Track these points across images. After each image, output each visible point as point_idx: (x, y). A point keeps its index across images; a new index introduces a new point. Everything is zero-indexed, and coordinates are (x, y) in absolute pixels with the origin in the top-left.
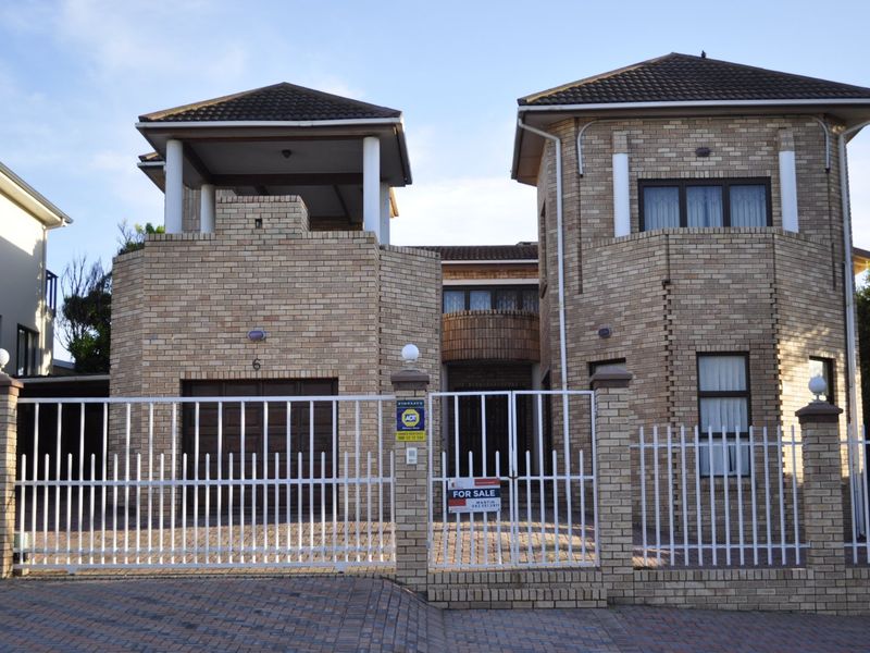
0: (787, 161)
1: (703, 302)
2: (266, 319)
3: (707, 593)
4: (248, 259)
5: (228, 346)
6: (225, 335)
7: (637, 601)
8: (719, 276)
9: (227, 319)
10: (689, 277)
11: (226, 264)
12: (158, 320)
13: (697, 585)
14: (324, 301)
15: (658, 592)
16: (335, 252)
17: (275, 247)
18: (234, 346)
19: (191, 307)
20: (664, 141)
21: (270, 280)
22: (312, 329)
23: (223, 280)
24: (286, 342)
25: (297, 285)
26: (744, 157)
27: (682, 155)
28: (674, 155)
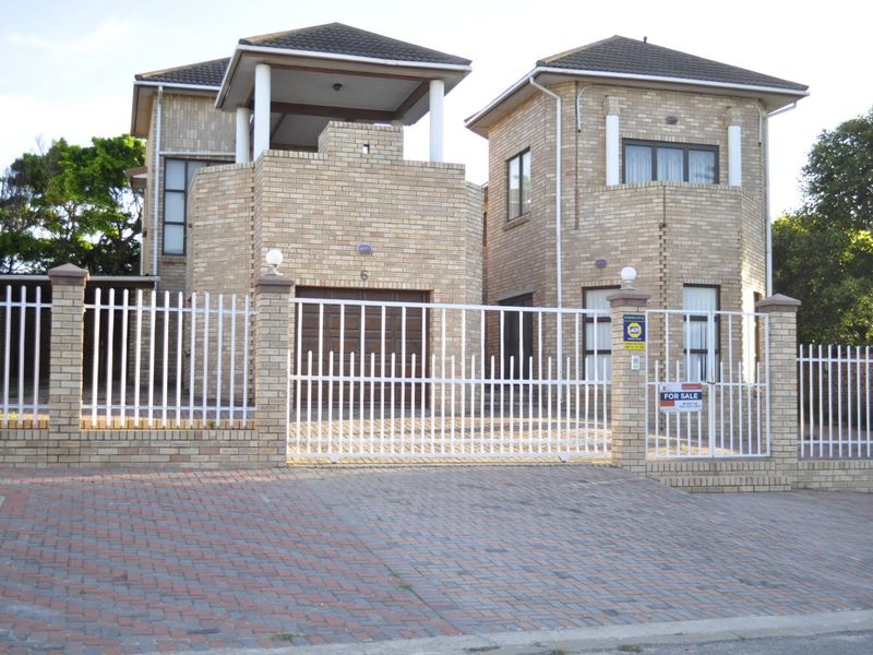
0: (735, 134)
1: (689, 243)
2: (373, 234)
3: (848, 479)
4: (357, 180)
5: (339, 257)
6: (337, 247)
7: (801, 485)
8: (701, 223)
9: (338, 233)
10: (680, 222)
11: (337, 183)
12: (276, 230)
13: (840, 472)
14: (422, 222)
15: (815, 479)
16: (432, 180)
17: (381, 171)
18: (344, 258)
19: (306, 220)
20: (644, 108)
21: (376, 201)
22: (412, 247)
23: (336, 197)
24: (389, 256)
25: (400, 207)
26: (701, 128)
27: (656, 121)
28: (650, 120)
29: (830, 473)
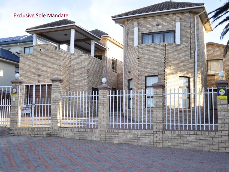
0: (178, 25)
1: (147, 63)
2: (41, 71)
3: (73, 134)
4: (38, 58)
5: (34, 78)
6: (34, 75)
7: (57, 136)
8: (151, 56)
9: (34, 72)
11: (34, 60)
12: (22, 73)
13: (70, 132)
14: (52, 67)
15: (62, 134)
16: (55, 55)
17: (43, 55)
18: (35, 78)
19: (27, 70)
20: (148, 23)
21: (42, 63)
22: (50, 73)
23: (33, 63)
24: (45, 76)
25: (47, 63)
26: (168, 25)
27: (152, 26)
28: (151, 26)
29: (67, 132)
